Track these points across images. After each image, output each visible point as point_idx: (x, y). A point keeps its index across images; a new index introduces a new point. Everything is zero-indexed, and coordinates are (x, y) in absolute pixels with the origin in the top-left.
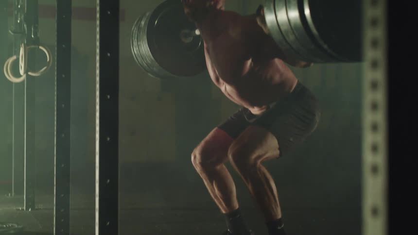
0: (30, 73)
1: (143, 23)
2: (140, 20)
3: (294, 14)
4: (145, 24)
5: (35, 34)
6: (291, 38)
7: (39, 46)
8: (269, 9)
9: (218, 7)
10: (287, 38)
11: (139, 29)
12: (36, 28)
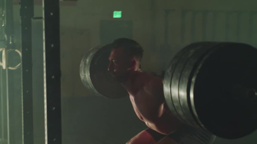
0: (10, 68)
1: (88, 60)
2: (86, 57)
3: (183, 94)
4: (89, 62)
5: (13, 42)
6: (180, 112)
7: (15, 49)
8: (167, 85)
9: (136, 70)
10: (177, 110)
11: (85, 64)
12: (12, 37)
